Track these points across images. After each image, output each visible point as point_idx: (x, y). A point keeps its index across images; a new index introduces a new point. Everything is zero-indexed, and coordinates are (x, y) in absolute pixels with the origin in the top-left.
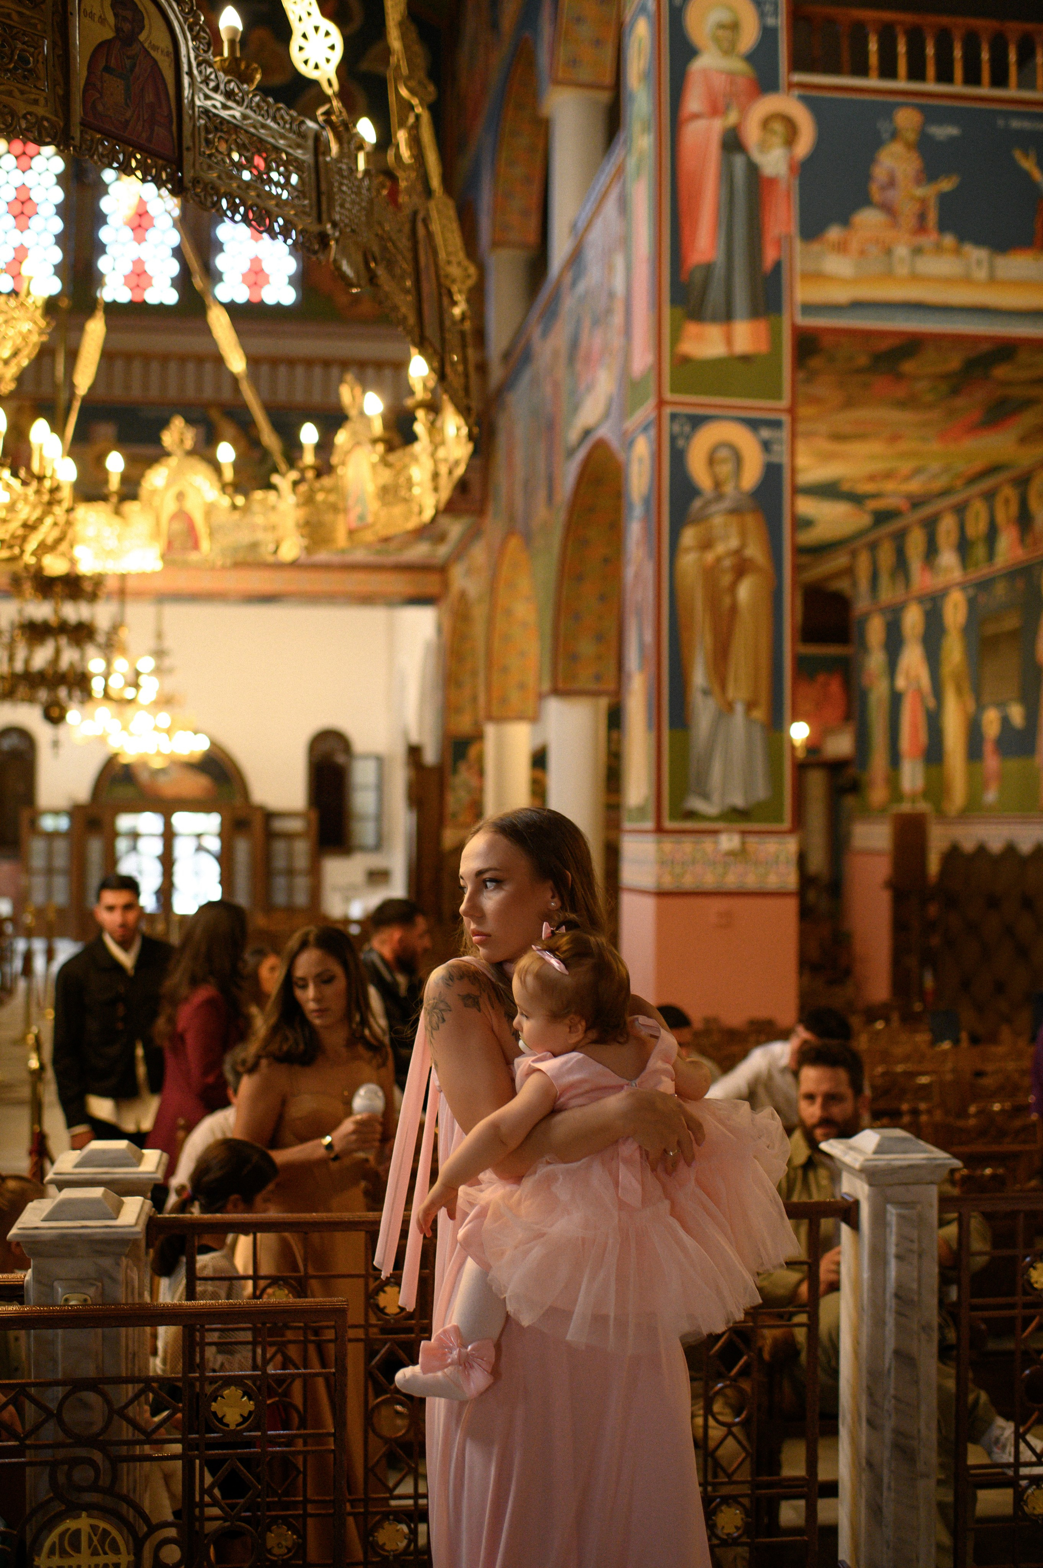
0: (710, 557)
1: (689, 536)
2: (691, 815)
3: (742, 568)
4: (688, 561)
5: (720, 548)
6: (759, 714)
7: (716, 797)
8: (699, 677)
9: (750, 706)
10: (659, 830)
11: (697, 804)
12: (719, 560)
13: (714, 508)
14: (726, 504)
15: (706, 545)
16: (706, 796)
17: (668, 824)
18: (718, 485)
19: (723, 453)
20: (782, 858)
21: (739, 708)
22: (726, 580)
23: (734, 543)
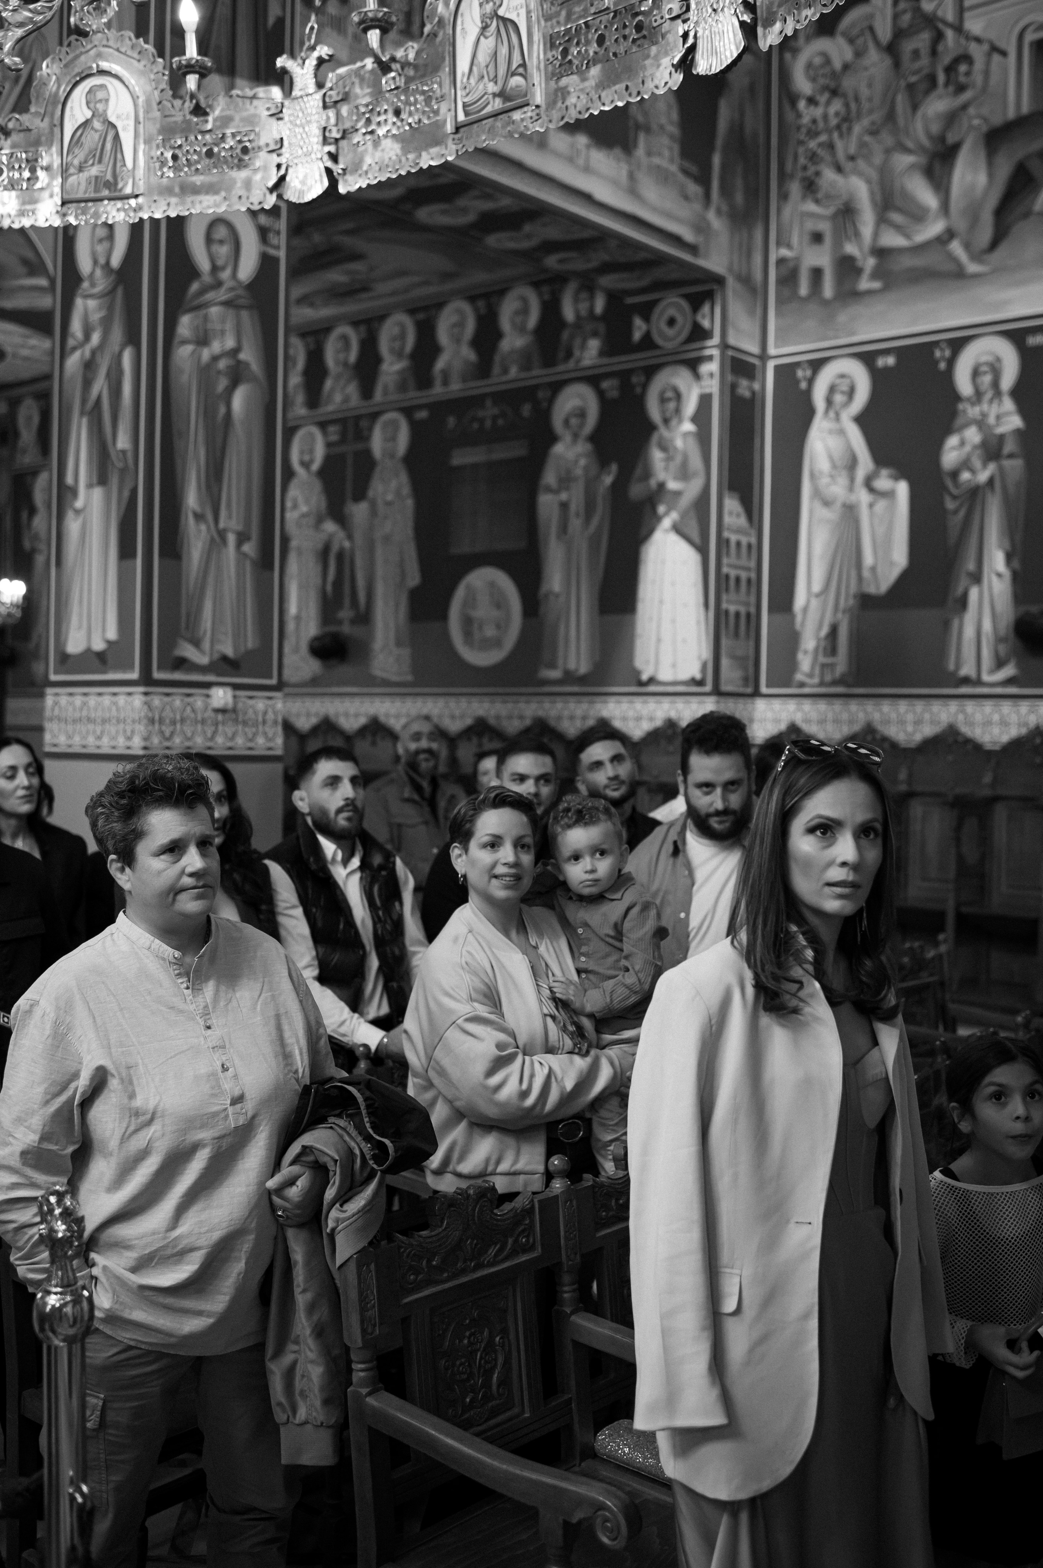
0: (206, 354)
1: (185, 324)
2: (181, 663)
3: (237, 376)
4: (184, 352)
5: (216, 347)
6: (249, 548)
7: (206, 645)
8: (192, 499)
9: (242, 538)
10: (146, 680)
11: (188, 651)
12: (215, 359)
13: (210, 296)
14: (222, 295)
15: (203, 341)
16: (196, 643)
17: (157, 675)
18: (215, 269)
19: (221, 232)
20: (270, 716)
21: (231, 538)
22: (222, 384)
23: (230, 343)
